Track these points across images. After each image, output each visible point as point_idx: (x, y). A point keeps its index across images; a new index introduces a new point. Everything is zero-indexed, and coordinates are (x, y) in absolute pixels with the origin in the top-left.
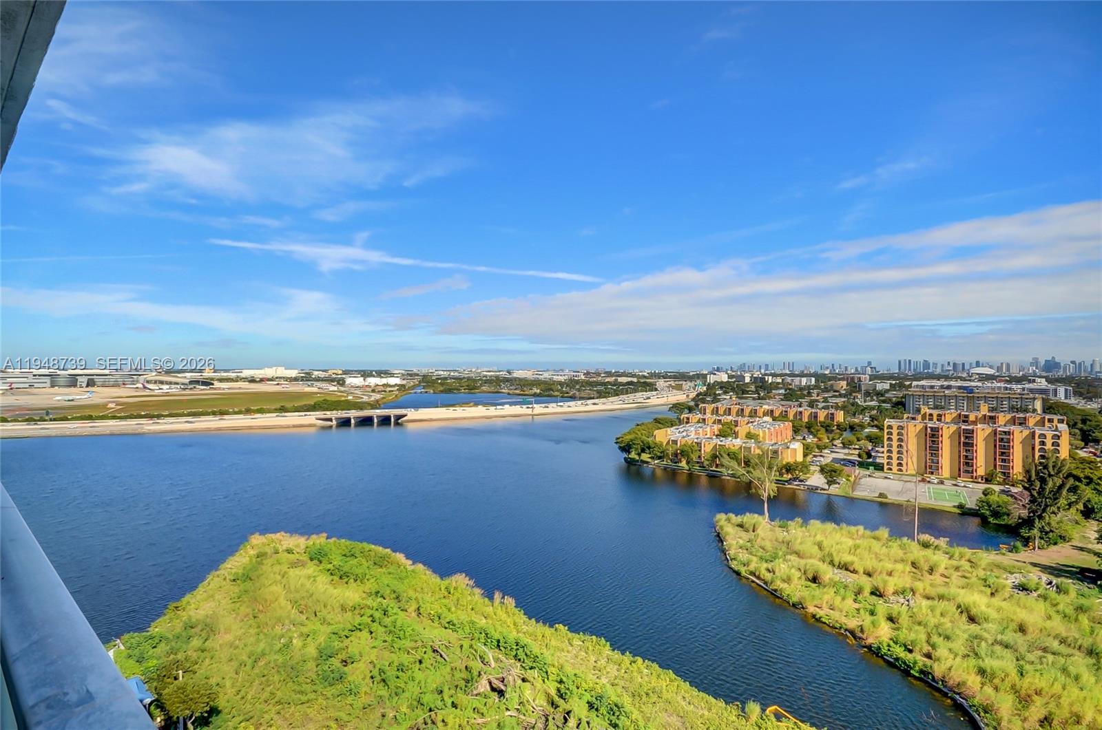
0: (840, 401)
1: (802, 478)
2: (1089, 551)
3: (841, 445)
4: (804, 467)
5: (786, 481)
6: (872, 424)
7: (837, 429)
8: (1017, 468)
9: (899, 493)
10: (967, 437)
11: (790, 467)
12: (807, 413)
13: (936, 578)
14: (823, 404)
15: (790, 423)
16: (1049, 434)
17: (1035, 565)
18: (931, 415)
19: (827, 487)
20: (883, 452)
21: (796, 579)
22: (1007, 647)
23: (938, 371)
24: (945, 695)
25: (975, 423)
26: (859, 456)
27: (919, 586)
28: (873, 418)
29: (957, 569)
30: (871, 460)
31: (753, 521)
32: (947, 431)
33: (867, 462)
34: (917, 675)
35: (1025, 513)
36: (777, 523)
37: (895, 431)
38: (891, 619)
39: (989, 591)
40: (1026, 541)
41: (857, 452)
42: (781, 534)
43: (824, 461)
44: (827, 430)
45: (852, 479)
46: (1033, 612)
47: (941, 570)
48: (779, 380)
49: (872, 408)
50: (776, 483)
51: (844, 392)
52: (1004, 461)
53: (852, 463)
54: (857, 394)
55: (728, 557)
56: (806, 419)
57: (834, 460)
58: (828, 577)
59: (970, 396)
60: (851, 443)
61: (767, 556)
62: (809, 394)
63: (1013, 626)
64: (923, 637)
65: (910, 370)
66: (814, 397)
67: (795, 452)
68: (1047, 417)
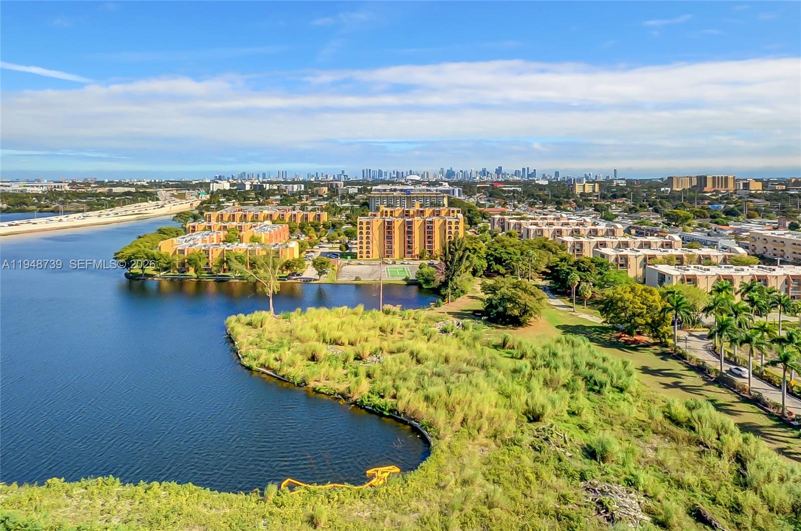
0: (324, 203)
1: (299, 272)
2: (476, 298)
3: (327, 241)
4: (300, 262)
5: (286, 277)
6: (347, 221)
7: (323, 227)
8: (437, 248)
9: (370, 275)
10: (409, 227)
11: (289, 264)
12: (300, 214)
13: (396, 336)
14: (312, 207)
15: (287, 225)
16: (454, 221)
17: (449, 313)
18: (386, 212)
19: (318, 277)
20: (356, 244)
21: (299, 362)
22: (439, 376)
23: (388, 178)
24: (405, 423)
25: (413, 216)
26: (341, 249)
27: (385, 345)
28: (348, 217)
29: (407, 326)
30: (348, 251)
31: (260, 318)
32: (398, 223)
33: (346, 253)
34: (387, 414)
35: (443, 278)
36: (282, 315)
37: (364, 226)
38: (369, 376)
39: (426, 338)
40: (444, 297)
41: (338, 245)
42: (284, 325)
43: (315, 256)
44: (315, 229)
45: (336, 268)
46: (450, 346)
47: (398, 329)
48: (276, 187)
49: (347, 209)
50: (278, 280)
51: (326, 196)
52: (429, 242)
53: (335, 255)
54: (335, 198)
55: (240, 356)
56: (299, 221)
57: (322, 254)
58: (323, 353)
59: (409, 197)
60: (334, 238)
61: (274, 346)
62: (301, 199)
63: (442, 359)
64: (390, 383)
65: (370, 177)
66: (304, 201)
67: (293, 250)
68: (452, 209)
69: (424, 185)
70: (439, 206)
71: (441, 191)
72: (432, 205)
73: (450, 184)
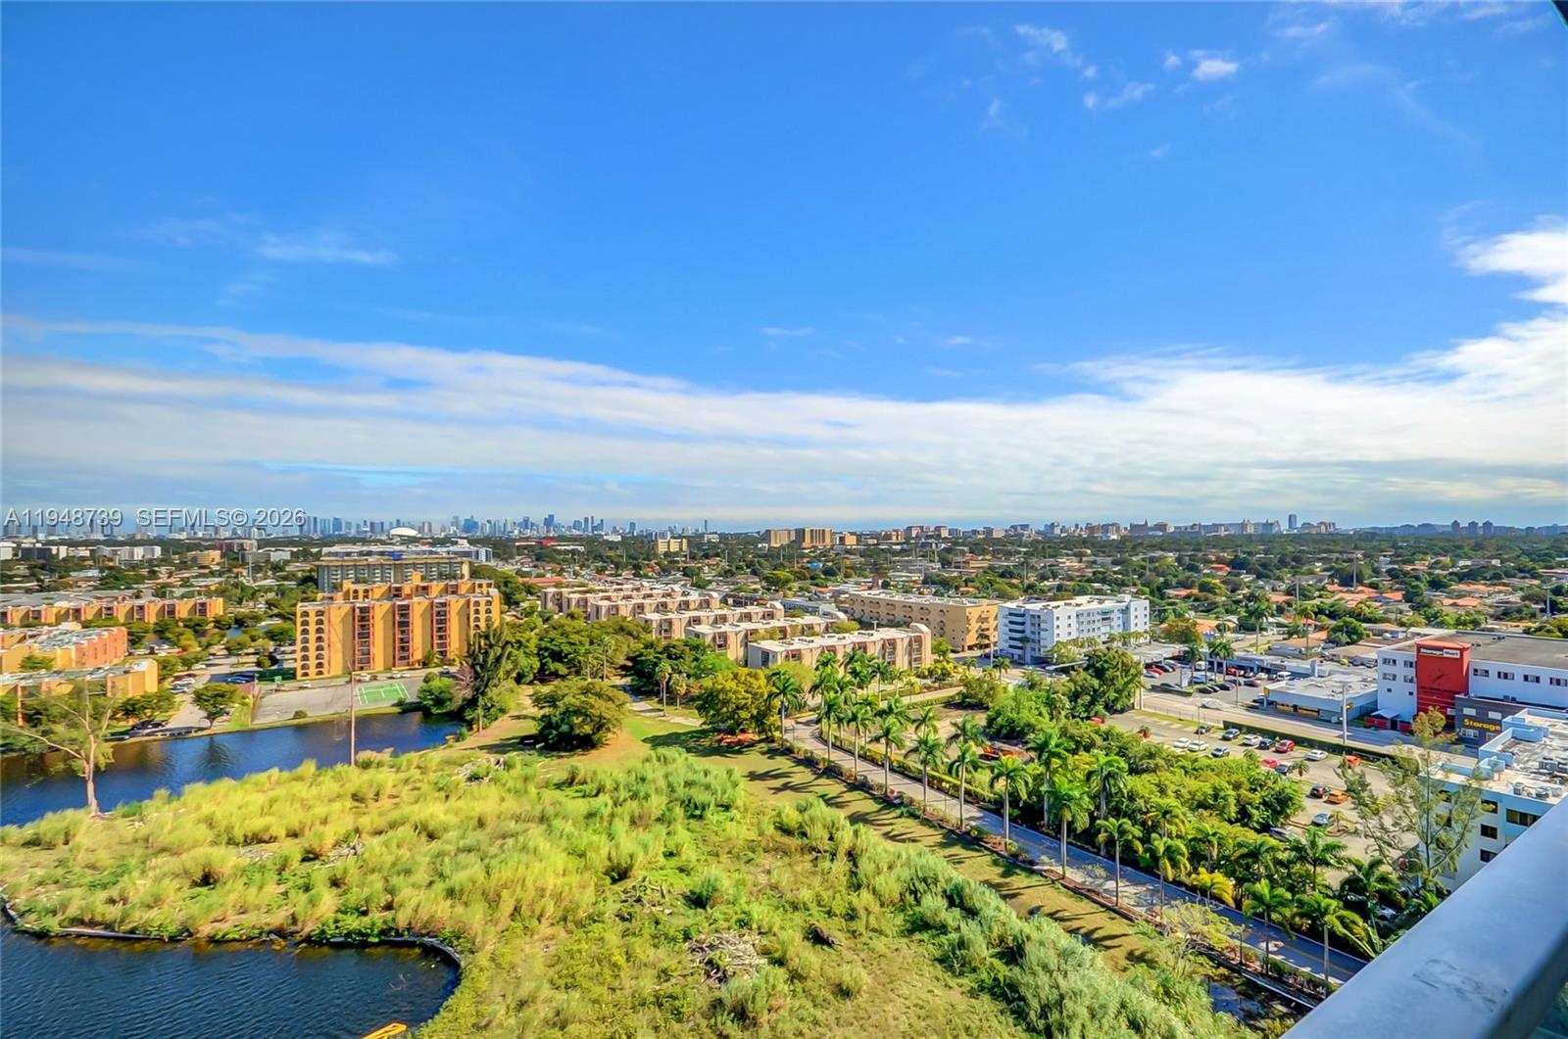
0: (213, 582)
1: (157, 720)
2: (525, 717)
3: (225, 652)
4: (164, 700)
5: (126, 733)
6: (271, 613)
7: (215, 627)
8: (455, 645)
9: (328, 705)
10: (402, 615)
11: (133, 705)
12: (153, 608)
13: (386, 803)
14: (183, 590)
15: (123, 628)
16: (483, 600)
17: (481, 748)
18: (356, 591)
19: (207, 723)
20: (293, 652)
21: (172, 893)
22: (469, 851)
23: (353, 532)
24: (412, 945)
25: (409, 596)
26: (259, 664)
27: (365, 822)
28: (270, 604)
29: (406, 781)
30: (275, 667)
31: (61, 825)
32: (381, 610)
33: (272, 670)
34: (376, 940)
35: (468, 693)
36: (120, 809)
37: (312, 619)
38: (335, 883)
39: (443, 794)
40: (470, 725)
41: (253, 659)
42: (127, 828)
43: (199, 684)
44: (196, 631)
45: (250, 700)
46: (488, 801)
47: (388, 790)
48: (85, 553)
49: (269, 589)
50: (107, 741)
51: (218, 568)
52: (441, 637)
53: (249, 677)
54: (240, 570)
55: (12, 913)
56: (151, 618)
57: (214, 678)
58: (231, 864)
59: (398, 564)
60: (241, 646)
61: (105, 876)
62: (153, 574)
63: (475, 822)
64: (379, 885)
65: (315, 531)
66: (163, 579)
67: (144, 675)
68: (478, 582)
69: (424, 544)
70: (454, 577)
71: (455, 553)
72: (441, 576)
73: (471, 542)
